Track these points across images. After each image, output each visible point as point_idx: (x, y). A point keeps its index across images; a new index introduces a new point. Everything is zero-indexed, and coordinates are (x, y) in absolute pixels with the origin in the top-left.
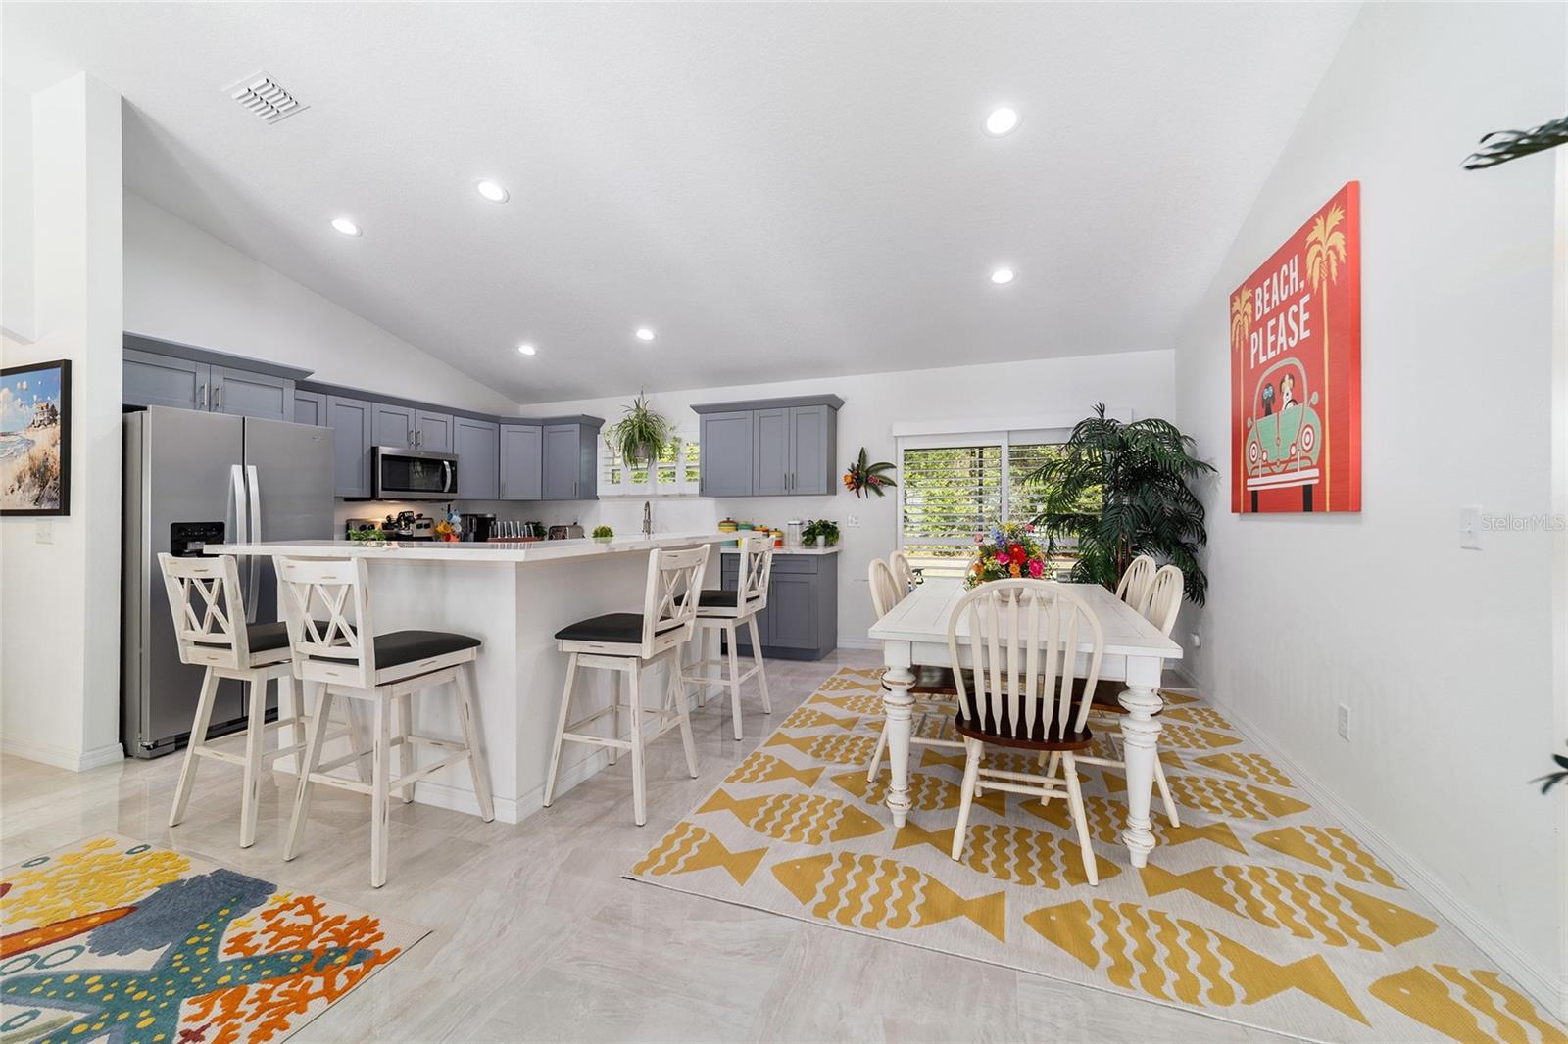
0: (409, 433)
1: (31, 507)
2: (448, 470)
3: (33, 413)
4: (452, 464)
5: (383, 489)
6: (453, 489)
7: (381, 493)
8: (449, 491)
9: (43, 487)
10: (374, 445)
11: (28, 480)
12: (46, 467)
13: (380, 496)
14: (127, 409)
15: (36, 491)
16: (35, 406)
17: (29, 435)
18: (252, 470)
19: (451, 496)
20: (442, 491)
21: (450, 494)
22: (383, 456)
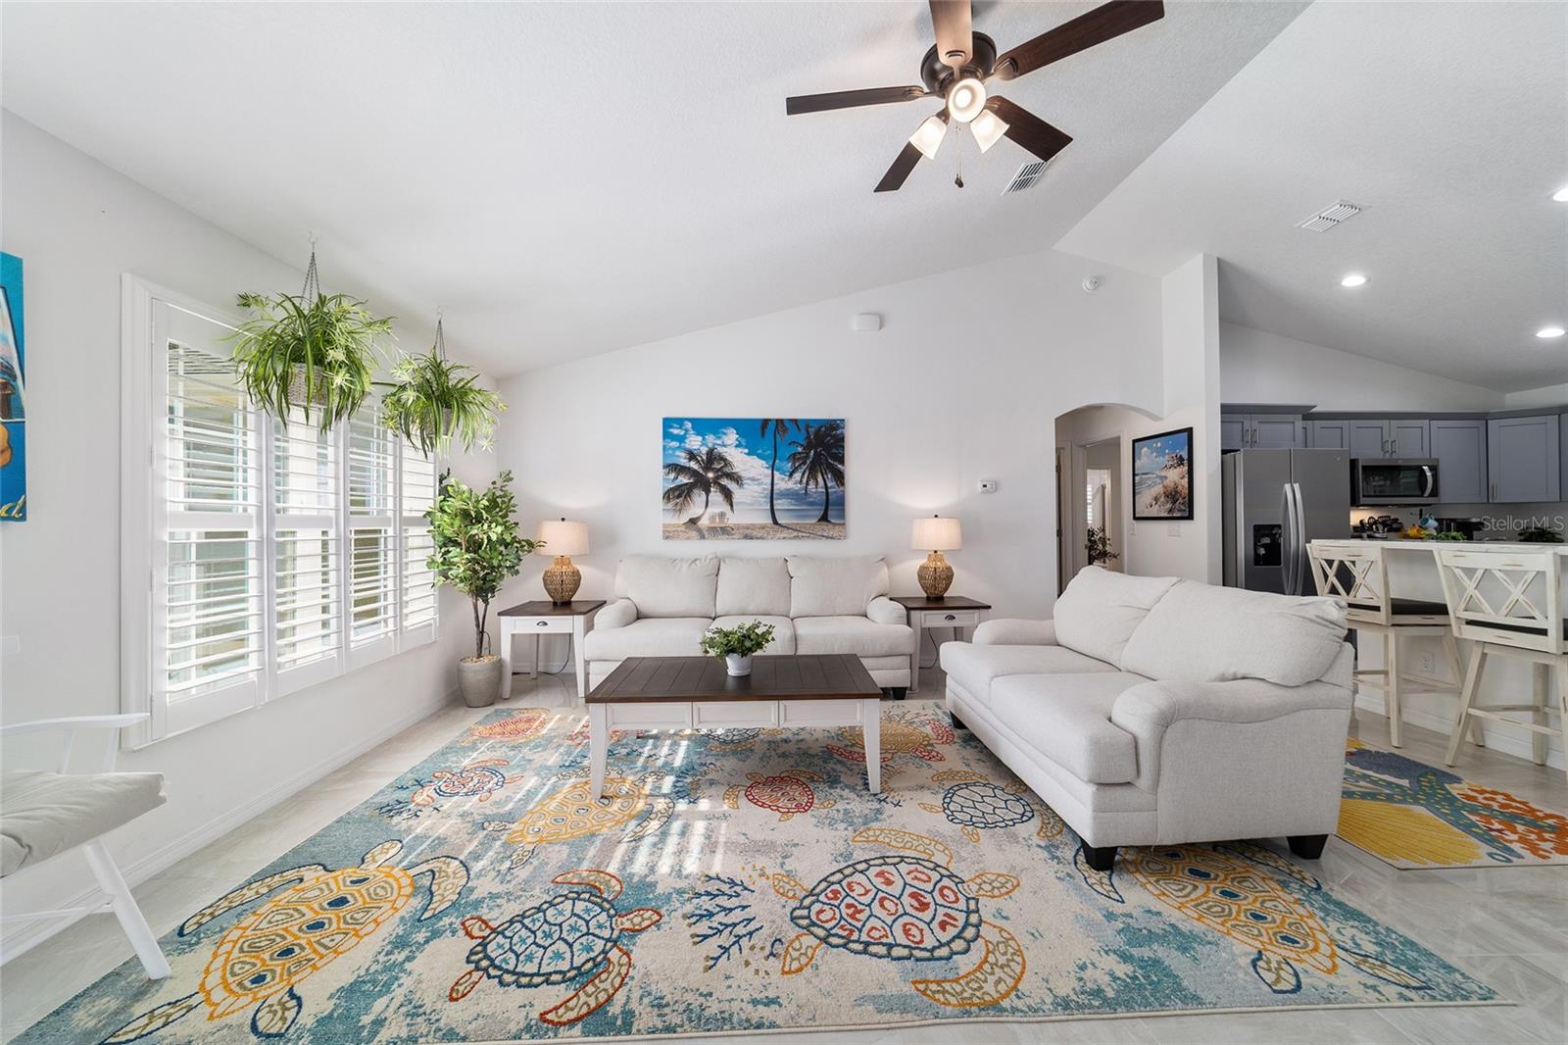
0: (1383, 444)
1: (1166, 515)
2: (1429, 474)
3: (1165, 460)
4: (1434, 469)
5: (1364, 496)
6: (1435, 493)
7: (1363, 500)
8: (1430, 496)
9: (1174, 503)
10: (1352, 458)
11: (1162, 499)
12: (1176, 492)
13: (1362, 503)
14: (1224, 452)
15: (1169, 506)
16: (1167, 456)
17: (1163, 474)
18: (1296, 486)
19: (1431, 500)
20: (1422, 496)
21: (1430, 498)
22: (1363, 467)
